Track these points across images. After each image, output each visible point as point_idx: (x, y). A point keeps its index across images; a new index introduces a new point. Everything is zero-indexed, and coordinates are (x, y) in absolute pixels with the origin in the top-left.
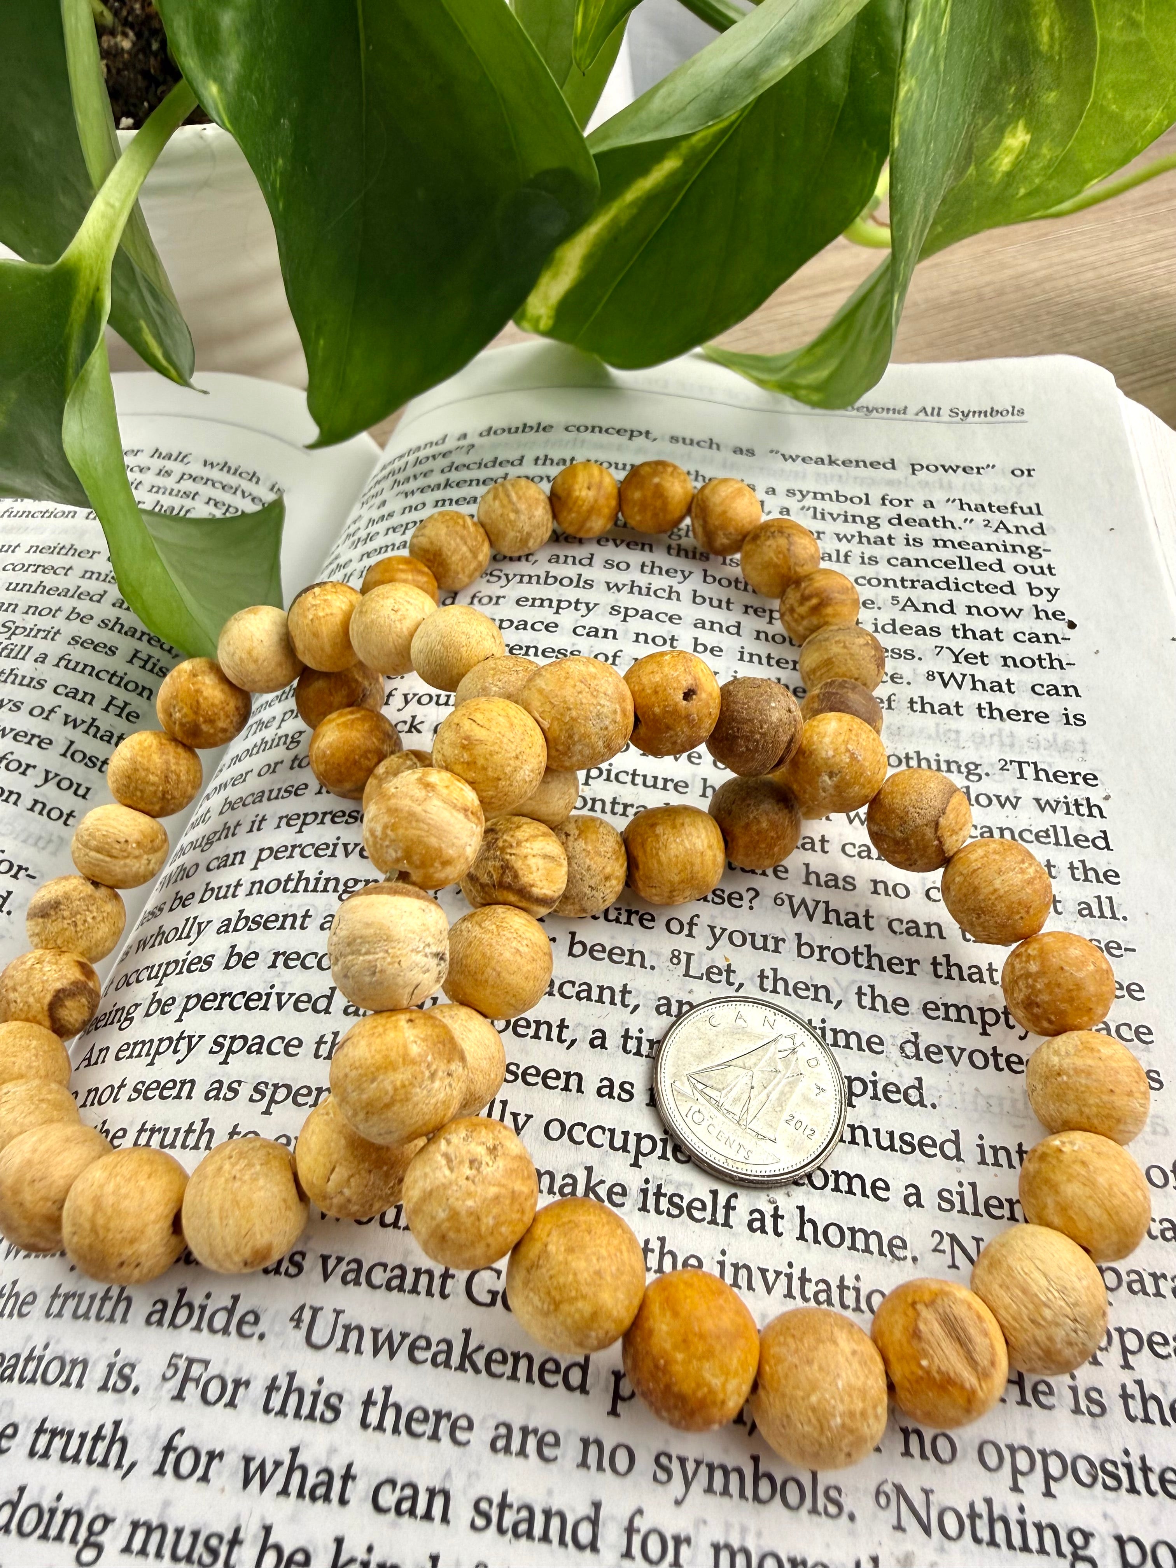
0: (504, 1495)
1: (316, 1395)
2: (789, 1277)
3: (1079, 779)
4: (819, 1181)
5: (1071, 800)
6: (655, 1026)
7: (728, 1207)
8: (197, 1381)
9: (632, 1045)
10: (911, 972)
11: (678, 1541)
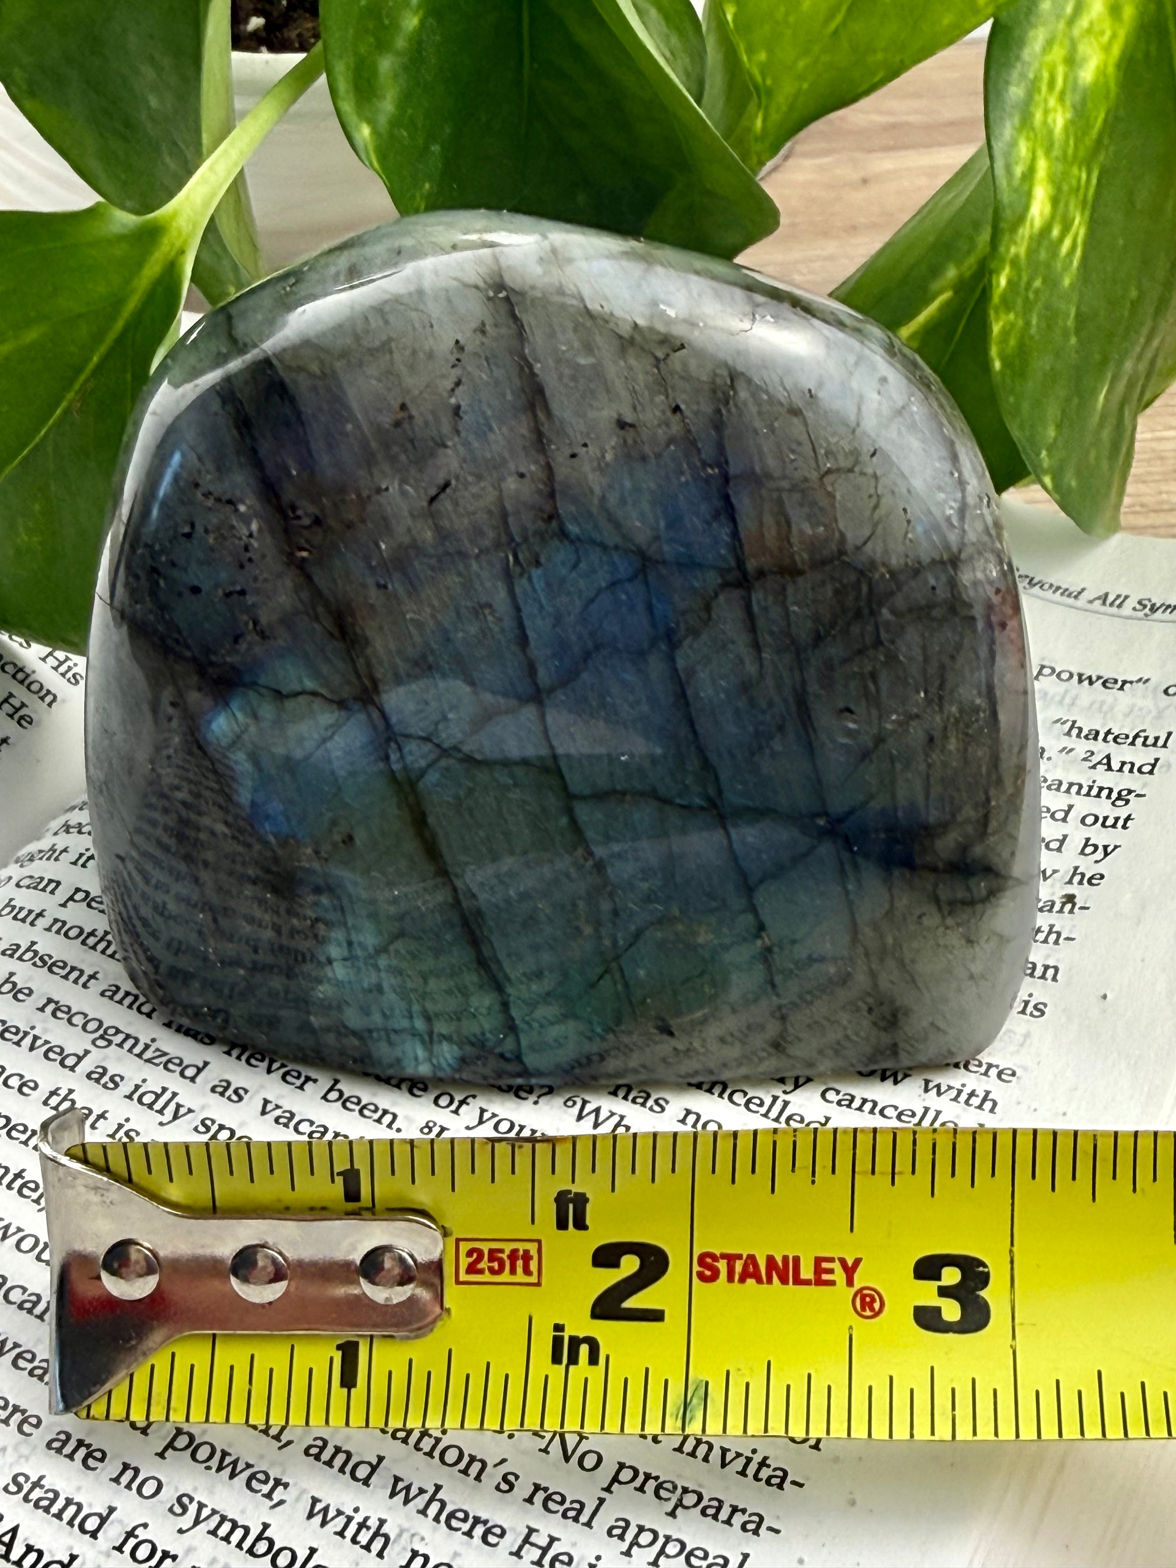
0: (43, 1478)
11: (166, 1555)
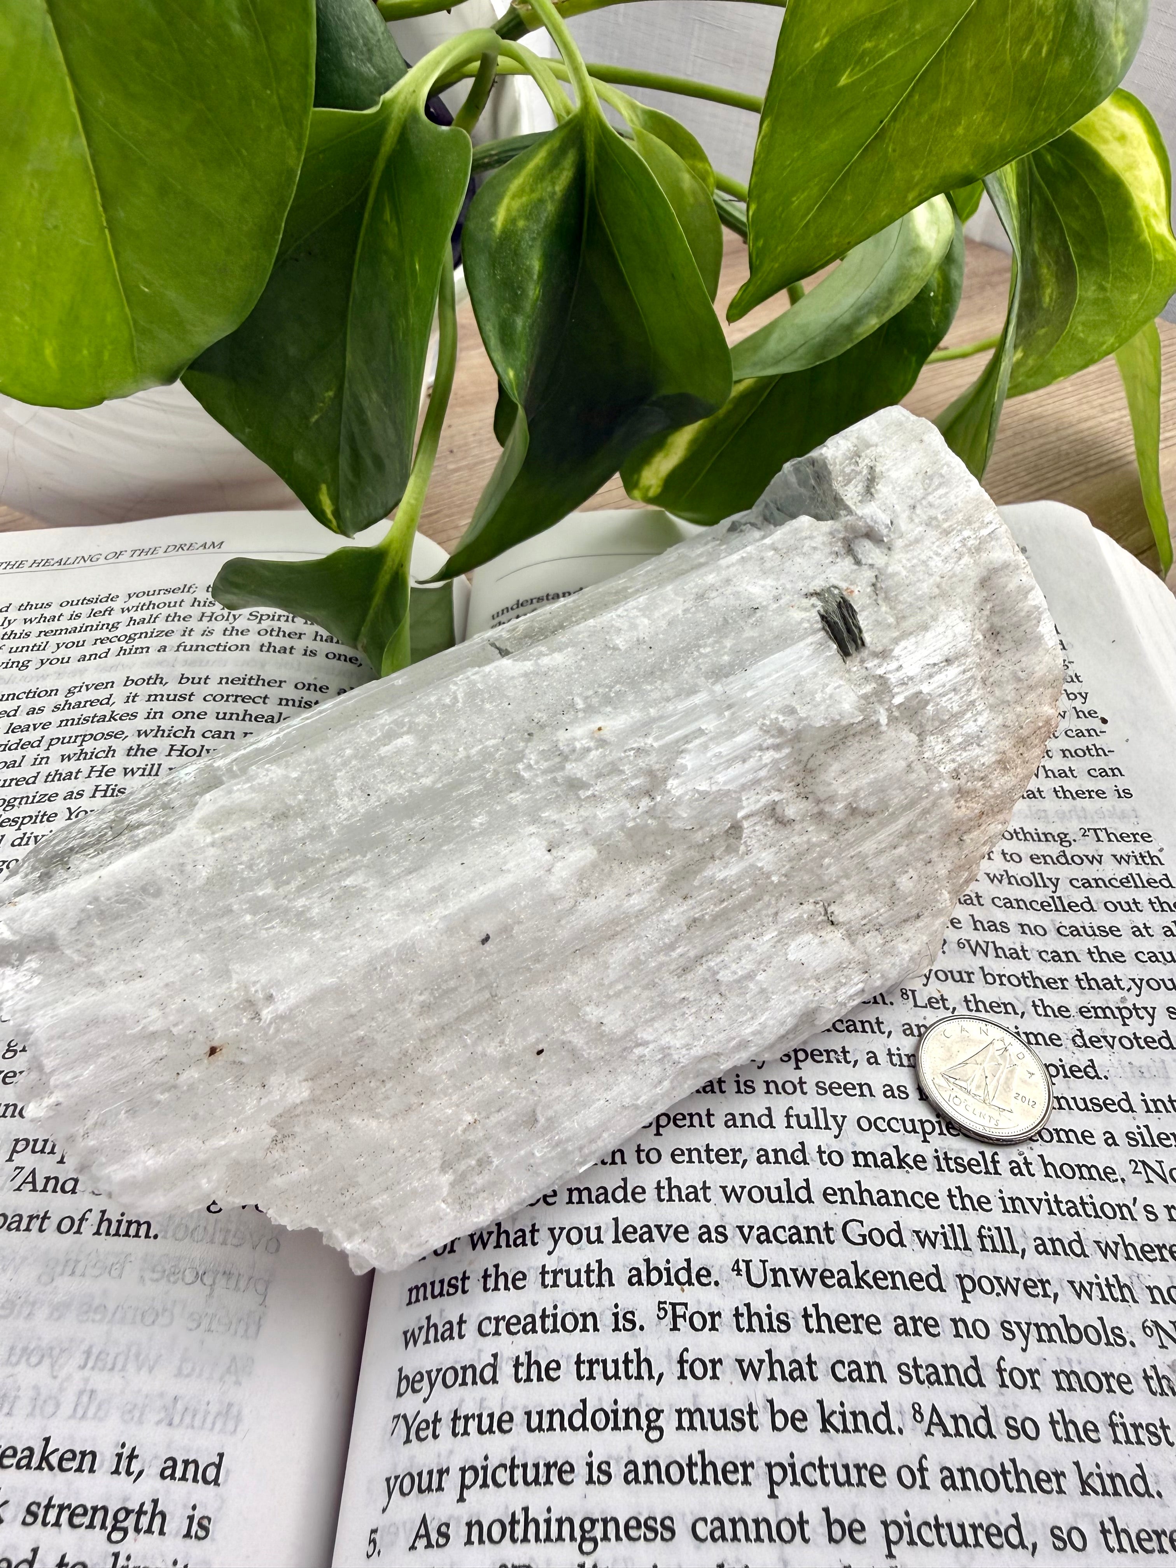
0: (915, 1360)
1: (769, 1315)
2: (1048, 1201)
3: (1138, 838)
4: (1047, 1137)
5: (1137, 854)
6: (907, 1045)
7: (994, 1162)
8: (684, 1317)
9: (895, 1059)
10: (1064, 988)
11: (1032, 1373)
